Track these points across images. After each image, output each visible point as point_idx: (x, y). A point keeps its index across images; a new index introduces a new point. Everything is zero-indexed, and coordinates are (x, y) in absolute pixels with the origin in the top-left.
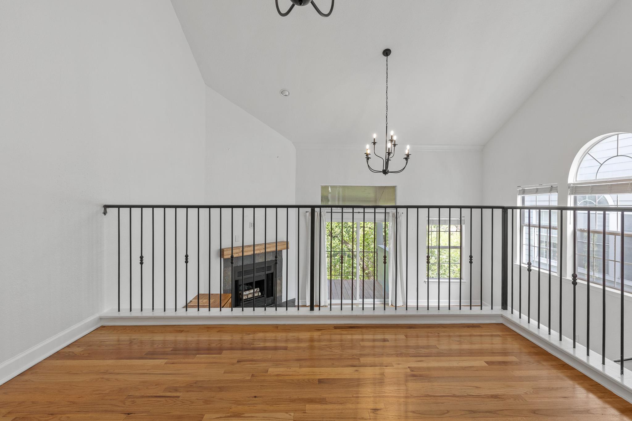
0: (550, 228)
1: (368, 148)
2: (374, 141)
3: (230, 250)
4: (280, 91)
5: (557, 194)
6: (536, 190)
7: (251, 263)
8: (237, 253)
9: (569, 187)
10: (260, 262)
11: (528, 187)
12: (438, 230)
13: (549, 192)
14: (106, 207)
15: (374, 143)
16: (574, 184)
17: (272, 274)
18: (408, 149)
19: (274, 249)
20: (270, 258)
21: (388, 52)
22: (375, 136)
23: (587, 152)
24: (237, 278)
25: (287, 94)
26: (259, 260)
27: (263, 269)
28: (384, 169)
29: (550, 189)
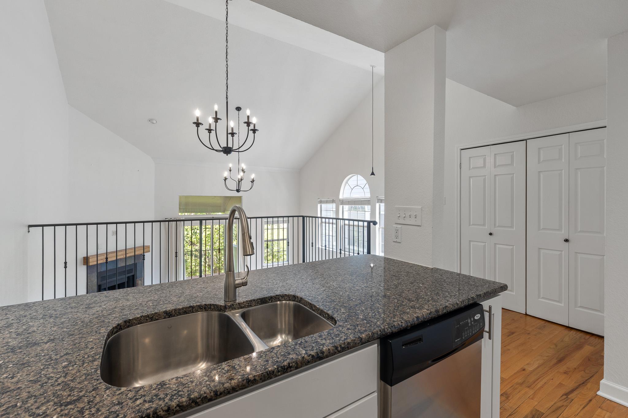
0: (333, 224)
1: (226, 174)
2: (230, 169)
3: (95, 257)
4: (148, 119)
5: (335, 204)
6: (326, 201)
7: (114, 268)
8: (102, 260)
9: (340, 201)
10: (122, 266)
11: (324, 199)
12: (272, 228)
13: (332, 203)
14: (30, 226)
15: (230, 170)
16: (342, 199)
17: (133, 276)
18: (253, 176)
19: (133, 254)
20: (130, 262)
21: (239, 109)
22: (230, 165)
23: (347, 182)
24: (100, 283)
25: (155, 122)
26: (121, 264)
27: (123, 273)
28: (237, 189)
29: (332, 201)
